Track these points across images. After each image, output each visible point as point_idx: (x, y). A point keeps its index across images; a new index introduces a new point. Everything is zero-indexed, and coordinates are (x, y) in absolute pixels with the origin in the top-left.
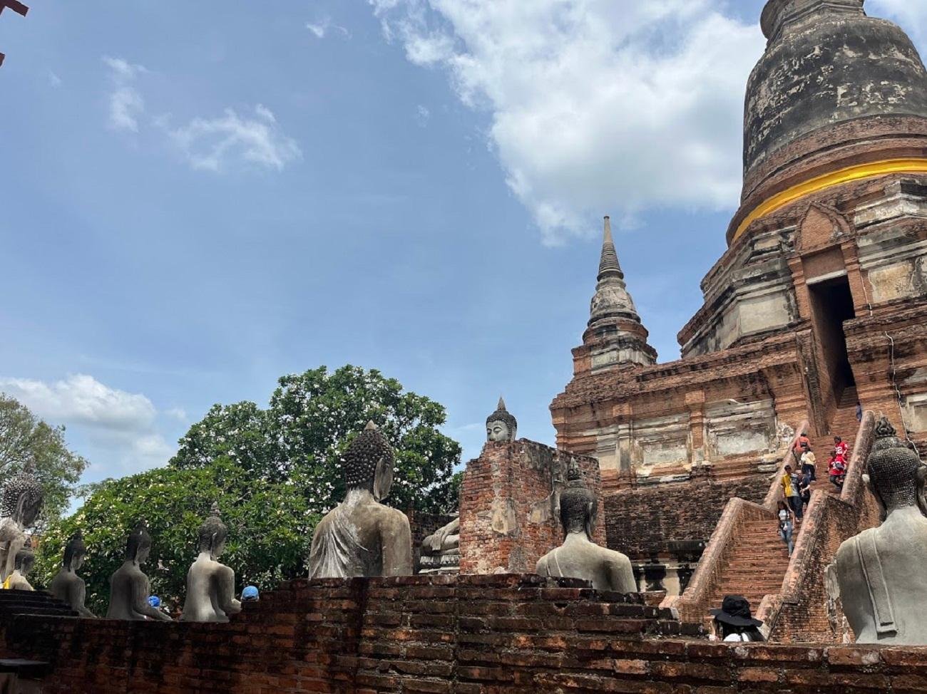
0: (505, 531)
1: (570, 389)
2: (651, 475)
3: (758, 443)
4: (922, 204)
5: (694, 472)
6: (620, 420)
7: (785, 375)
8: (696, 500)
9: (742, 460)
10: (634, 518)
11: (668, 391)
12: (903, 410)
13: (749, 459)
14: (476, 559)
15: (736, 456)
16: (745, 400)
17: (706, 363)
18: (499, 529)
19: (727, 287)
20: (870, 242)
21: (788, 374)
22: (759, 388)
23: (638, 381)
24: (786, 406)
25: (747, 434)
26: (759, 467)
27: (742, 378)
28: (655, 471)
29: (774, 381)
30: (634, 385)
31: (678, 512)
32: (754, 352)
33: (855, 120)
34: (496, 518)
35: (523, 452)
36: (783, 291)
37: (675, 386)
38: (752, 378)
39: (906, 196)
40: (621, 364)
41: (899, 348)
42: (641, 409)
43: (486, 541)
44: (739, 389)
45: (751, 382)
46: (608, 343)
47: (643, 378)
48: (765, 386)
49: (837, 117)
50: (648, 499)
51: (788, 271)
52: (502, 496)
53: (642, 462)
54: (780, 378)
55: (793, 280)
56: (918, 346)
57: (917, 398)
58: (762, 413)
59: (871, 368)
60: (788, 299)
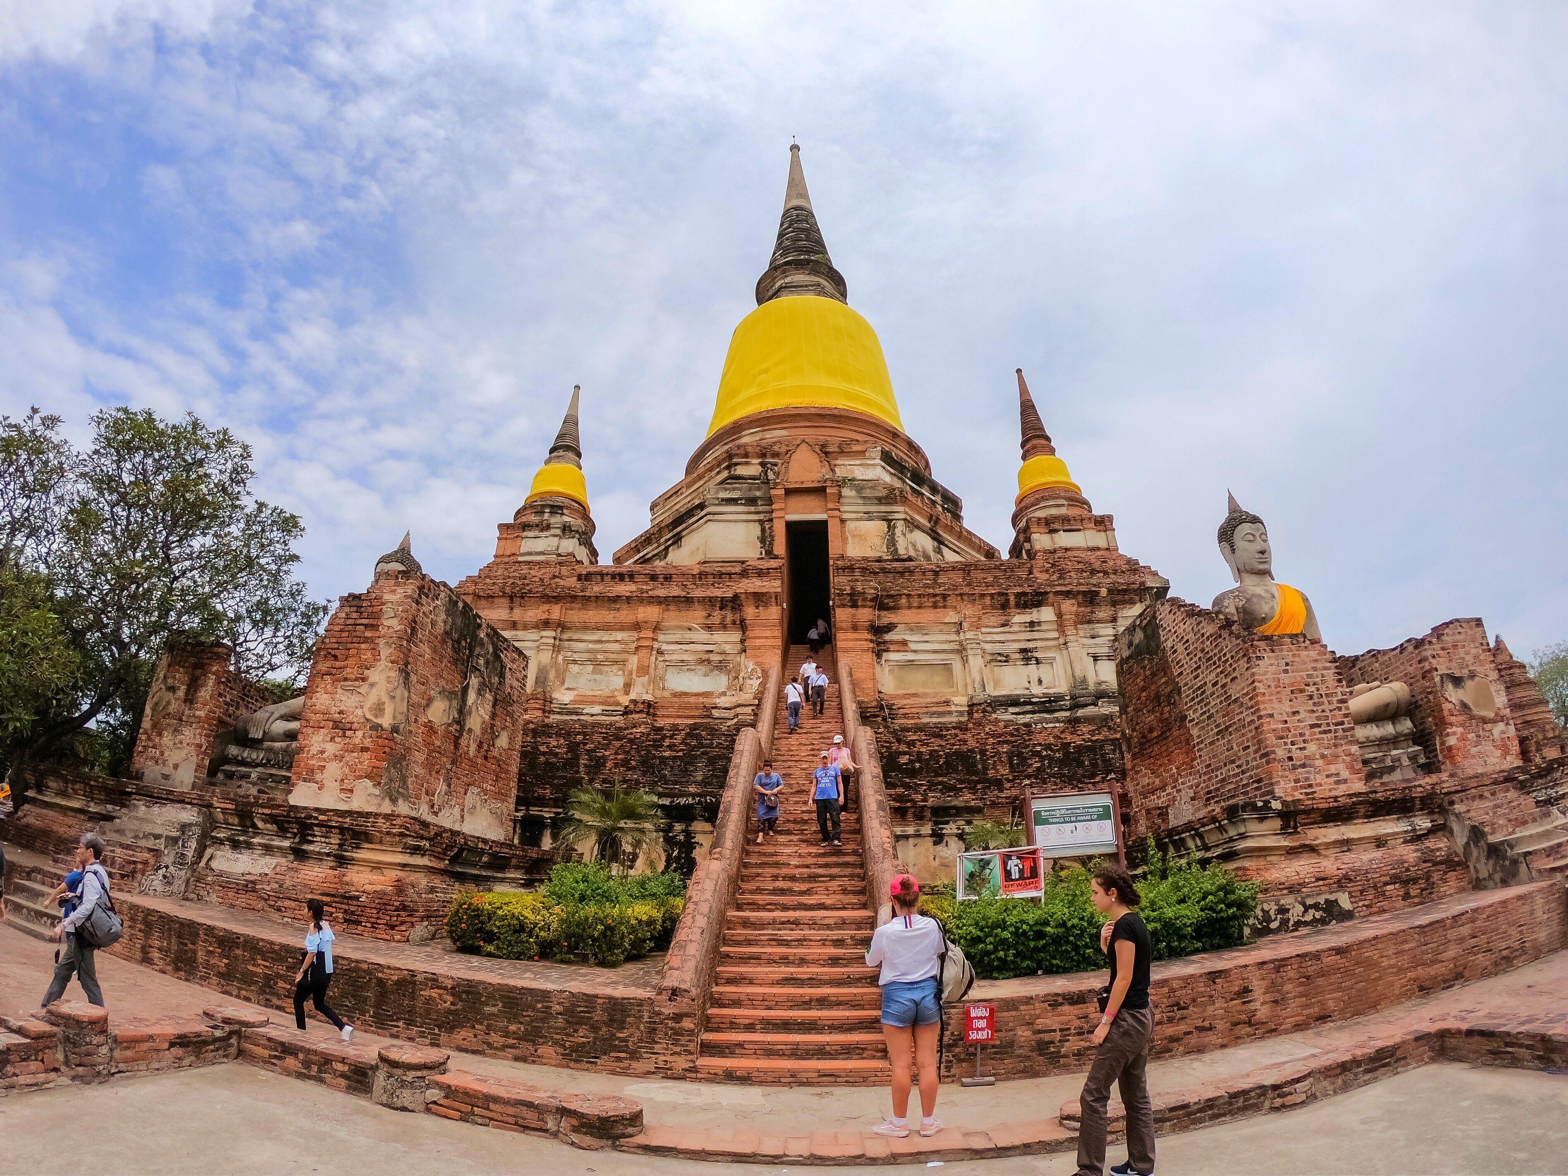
0: (386, 721)
1: (487, 572)
2: (573, 702)
3: (717, 683)
5: (632, 706)
6: (546, 624)
7: (763, 606)
8: (631, 741)
9: (692, 700)
10: (544, 754)
11: (617, 599)
12: (877, 667)
13: (701, 700)
14: (325, 760)
15: (686, 694)
16: (709, 628)
18: (376, 716)
19: (697, 502)
20: (854, 493)
21: (766, 605)
22: (729, 617)
23: (579, 579)
24: (758, 642)
25: (702, 669)
26: (713, 711)
27: (711, 601)
28: (578, 698)
29: (750, 612)
30: (572, 582)
31: (607, 753)
32: (730, 574)
34: (373, 697)
35: (439, 603)
36: (759, 521)
37: (628, 594)
38: (723, 603)
39: (883, 464)
40: (559, 555)
41: (886, 599)
42: (576, 616)
43: (348, 733)
44: (705, 614)
45: (721, 609)
46: (548, 527)
47: (585, 578)
48: (737, 616)
50: (564, 732)
51: (770, 501)
52: (392, 662)
53: (563, 683)
54: (757, 607)
55: (772, 512)
56: (904, 601)
57: (892, 656)
58: (728, 648)
59: (854, 615)
60: (763, 531)
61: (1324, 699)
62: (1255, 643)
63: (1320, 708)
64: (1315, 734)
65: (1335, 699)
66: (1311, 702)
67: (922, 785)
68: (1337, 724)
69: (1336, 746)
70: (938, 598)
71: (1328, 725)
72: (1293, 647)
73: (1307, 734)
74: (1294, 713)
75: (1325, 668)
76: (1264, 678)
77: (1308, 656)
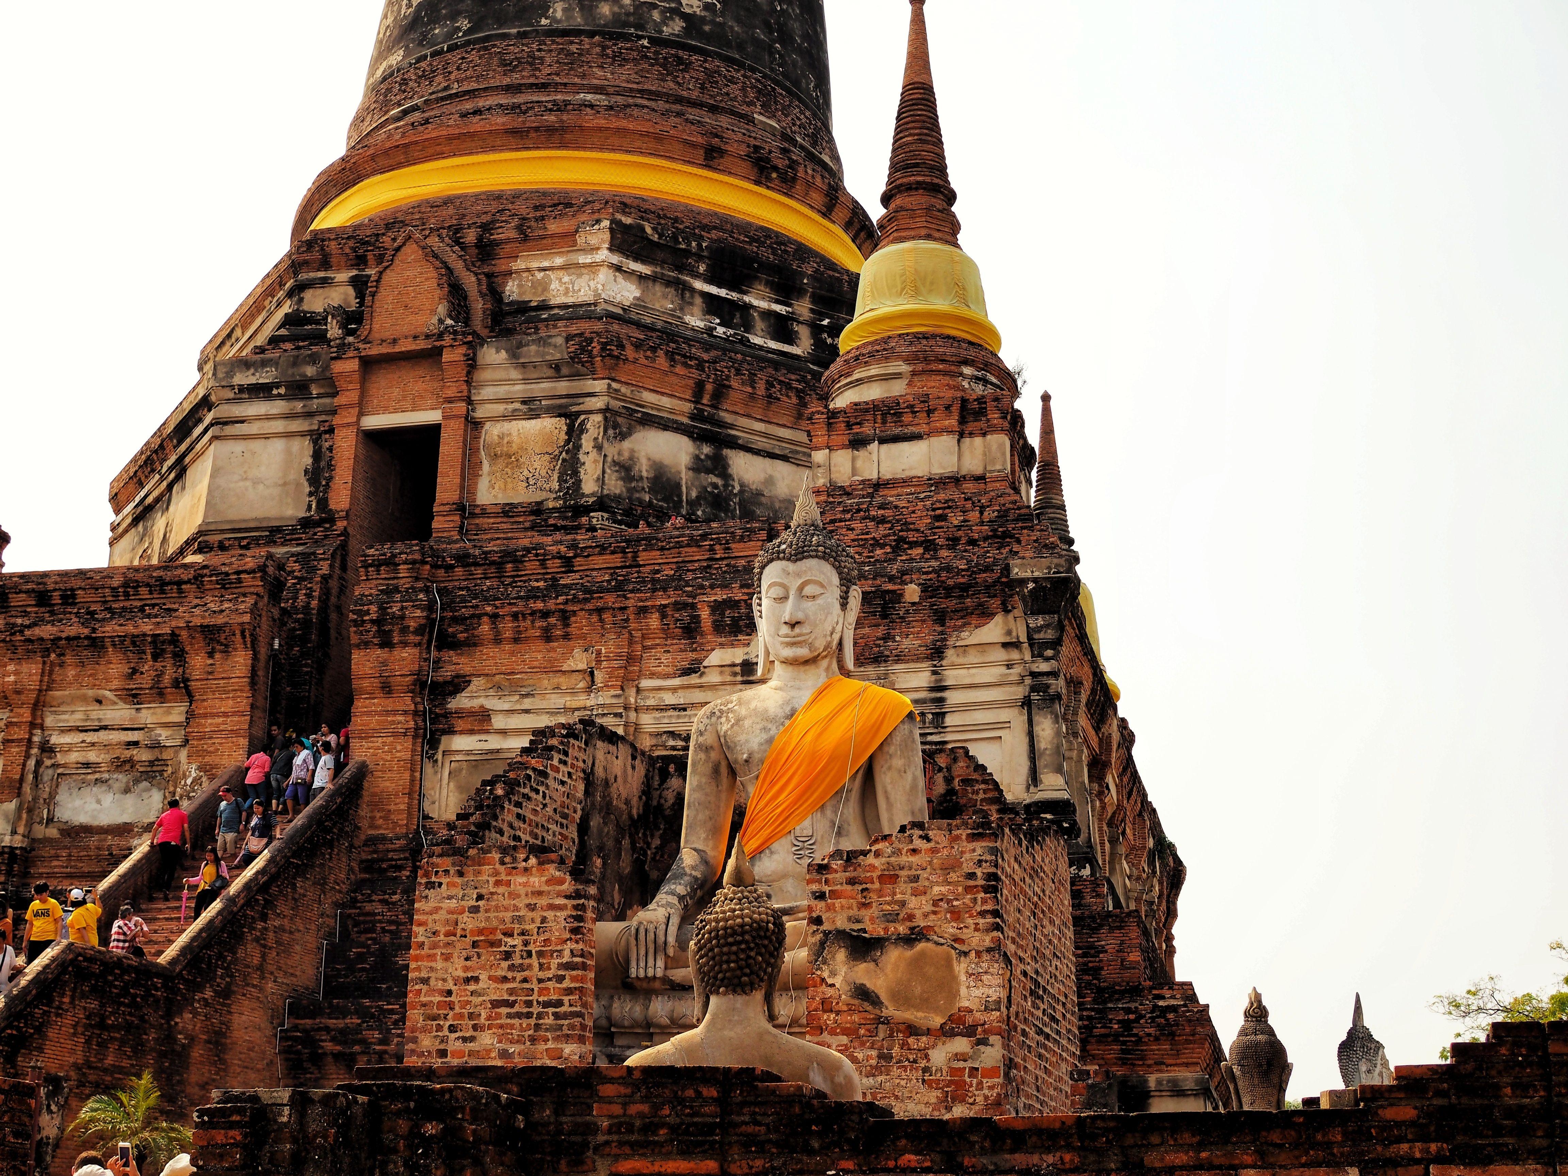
3: (141, 804)
4: (650, 284)
7: (222, 652)
9: (94, 841)
12: (427, 767)
13: (109, 841)
15: (90, 830)
16: (133, 697)
17: (72, 590)
20: (502, 356)
21: (227, 648)
22: (167, 675)
24: (212, 723)
25: (121, 778)
27: (136, 642)
29: (198, 662)
33: (591, 34)
36: (310, 433)
38: (156, 647)
39: (615, 259)
41: (450, 626)
44: (125, 669)
45: (154, 657)
48: (179, 672)
49: (559, 15)
51: (331, 387)
54: (211, 655)
55: (334, 412)
56: (485, 628)
57: (461, 743)
58: (163, 735)
59: (384, 663)
60: (317, 455)
61: (534, 961)
62: (435, 859)
63: (519, 976)
64: (499, 1016)
65: (554, 962)
66: (505, 964)
67: (392, 1012)
68: (546, 1004)
69: (533, 1040)
70: (552, 620)
71: (529, 1004)
72: (502, 869)
73: (484, 1015)
74: (467, 980)
75: (552, 907)
76: (430, 918)
77: (525, 885)
